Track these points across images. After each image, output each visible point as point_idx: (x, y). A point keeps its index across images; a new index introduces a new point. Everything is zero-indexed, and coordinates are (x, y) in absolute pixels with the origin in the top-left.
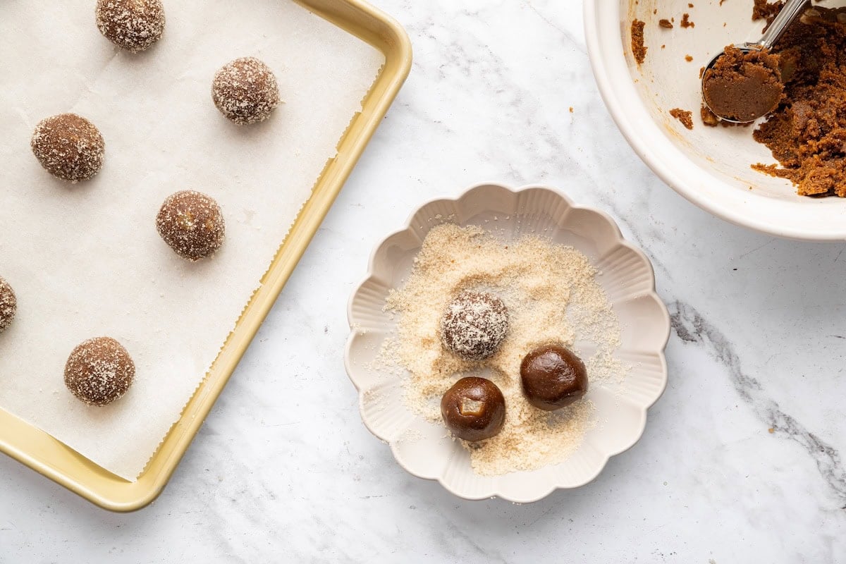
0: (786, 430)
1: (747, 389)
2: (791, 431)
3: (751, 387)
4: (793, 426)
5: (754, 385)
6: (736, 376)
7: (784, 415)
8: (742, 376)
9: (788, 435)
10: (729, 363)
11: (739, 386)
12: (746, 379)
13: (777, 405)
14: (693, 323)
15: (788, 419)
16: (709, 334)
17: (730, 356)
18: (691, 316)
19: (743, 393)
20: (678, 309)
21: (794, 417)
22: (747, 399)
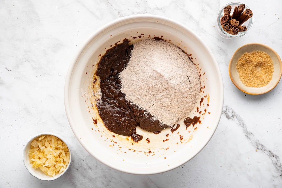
0: (262, 149)
1: (249, 136)
2: (263, 150)
3: (250, 135)
4: (264, 148)
5: (251, 134)
6: (245, 131)
7: (261, 144)
8: (247, 131)
9: (262, 151)
10: (243, 127)
11: (246, 135)
12: (249, 132)
13: (259, 141)
14: (231, 113)
15: (262, 146)
16: (236, 117)
17: (243, 124)
18: (231, 111)
19: (247, 137)
20: (226, 108)
21: (264, 145)
22: (249, 139)
